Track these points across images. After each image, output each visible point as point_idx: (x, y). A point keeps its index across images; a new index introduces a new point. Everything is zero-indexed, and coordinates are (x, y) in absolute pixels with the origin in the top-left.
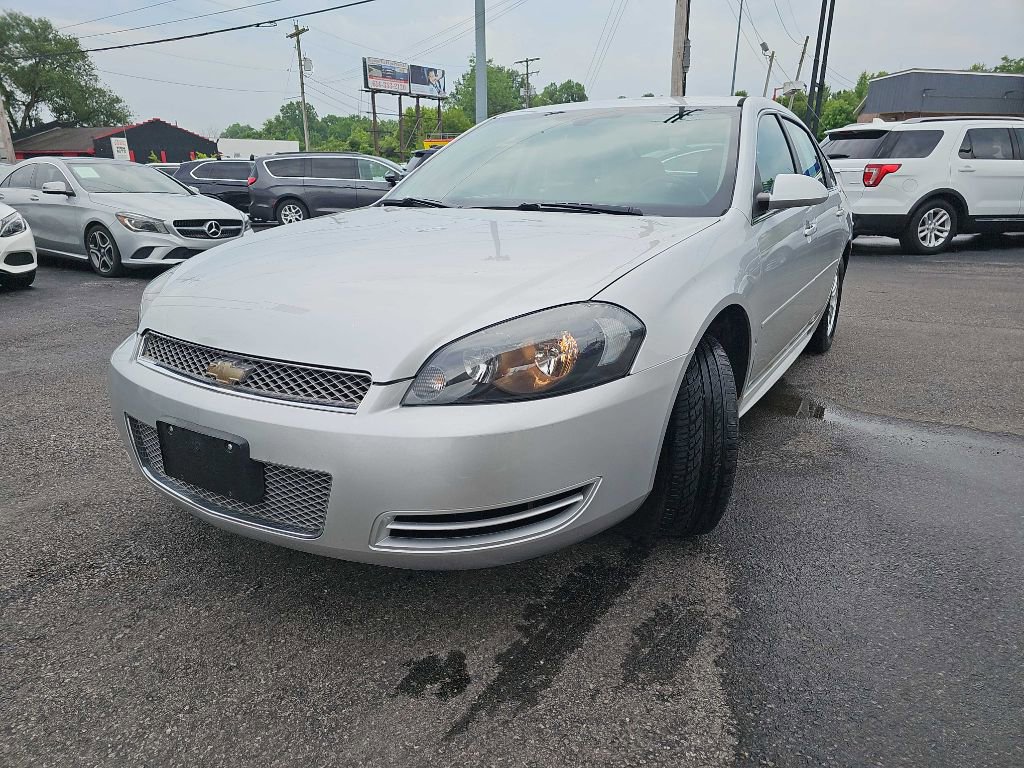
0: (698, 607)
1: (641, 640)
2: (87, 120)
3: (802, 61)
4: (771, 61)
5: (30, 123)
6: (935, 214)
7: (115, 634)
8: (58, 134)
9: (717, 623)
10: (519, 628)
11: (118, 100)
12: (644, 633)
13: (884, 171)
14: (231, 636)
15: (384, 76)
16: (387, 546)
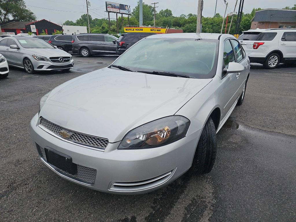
0: (204, 199)
1: (187, 211)
2: (23, 19)
3: (236, 5)
4: (227, 5)
5: (6, 20)
6: (274, 57)
7: (33, 210)
8: (14, 23)
9: (209, 205)
10: (152, 207)
11: (32, 13)
12: (188, 209)
13: (259, 44)
14: (67, 210)
15: (112, 7)
16: (113, 189)
